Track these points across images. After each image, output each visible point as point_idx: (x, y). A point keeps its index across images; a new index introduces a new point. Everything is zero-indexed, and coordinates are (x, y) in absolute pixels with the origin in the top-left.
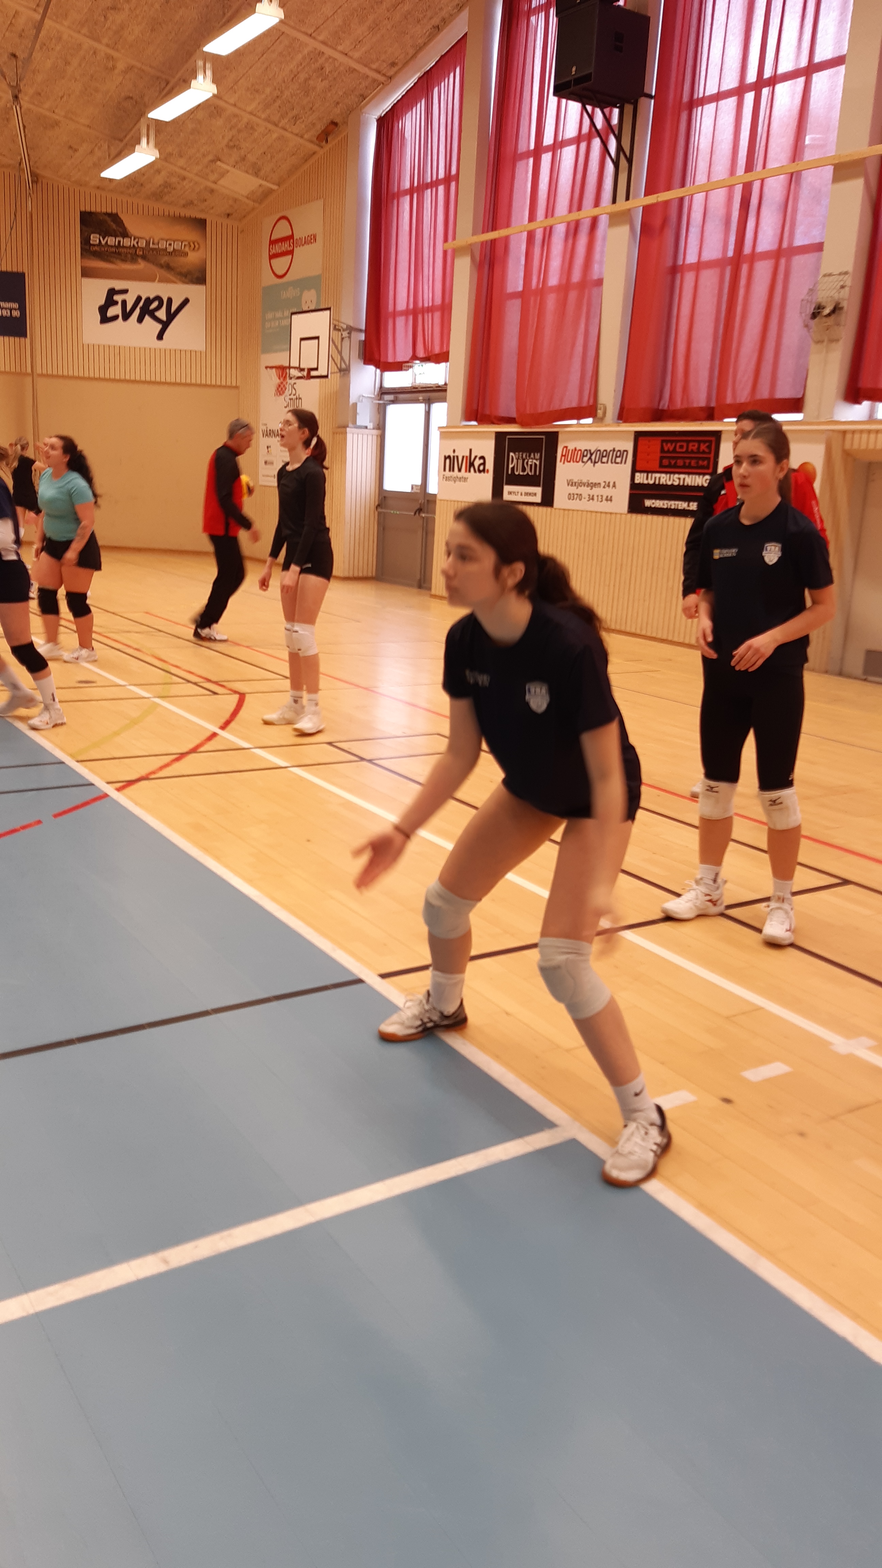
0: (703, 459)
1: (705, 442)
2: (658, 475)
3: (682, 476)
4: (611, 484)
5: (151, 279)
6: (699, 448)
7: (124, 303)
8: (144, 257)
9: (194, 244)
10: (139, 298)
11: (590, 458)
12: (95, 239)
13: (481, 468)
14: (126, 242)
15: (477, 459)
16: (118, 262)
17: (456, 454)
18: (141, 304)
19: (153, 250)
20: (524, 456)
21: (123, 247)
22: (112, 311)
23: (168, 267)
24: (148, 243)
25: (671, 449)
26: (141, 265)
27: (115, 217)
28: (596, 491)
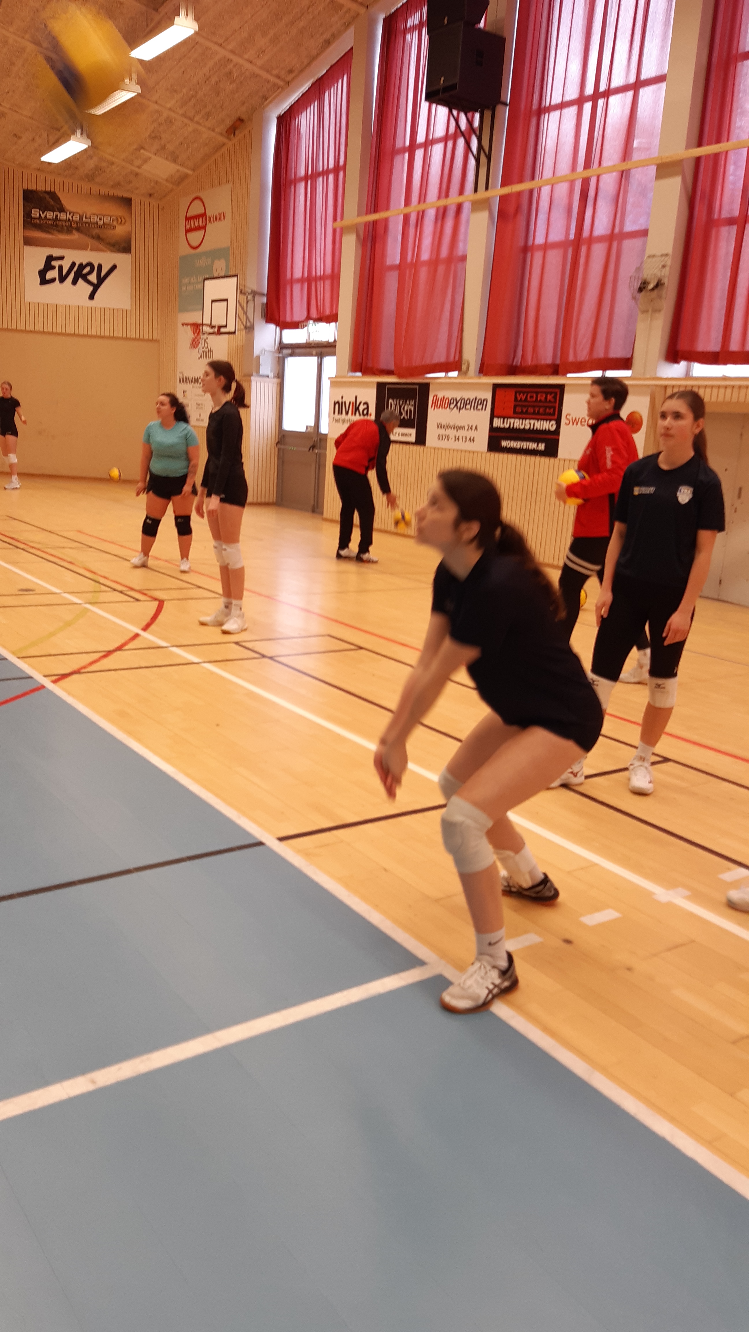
0: (550, 408)
1: (551, 393)
2: (512, 421)
3: (532, 422)
4: (474, 428)
5: (83, 247)
6: (546, 398)
7: (61, 268)
8: (78, 230)
9: (121, 219)
10: (73, 264)
11: (456, 405)
12: (35, 213)
13: (365, 412)
14: (63, 216)
15: (362, 404)
16: (56, 232)
17: (344, 400)
18: (75, 269)
19: (86, 223)
20: (401, 402)
21: (60, 220)
22: (50, 275)
23: (98, 238)
24: (81, 217)
25: (523, 399)
26: (76, 236)
27: (53, 195)
28: (461, 433)
